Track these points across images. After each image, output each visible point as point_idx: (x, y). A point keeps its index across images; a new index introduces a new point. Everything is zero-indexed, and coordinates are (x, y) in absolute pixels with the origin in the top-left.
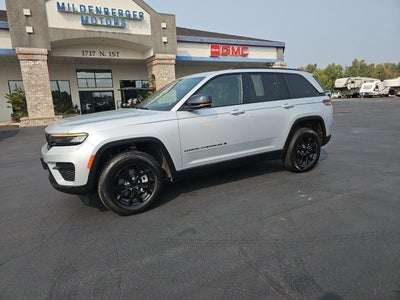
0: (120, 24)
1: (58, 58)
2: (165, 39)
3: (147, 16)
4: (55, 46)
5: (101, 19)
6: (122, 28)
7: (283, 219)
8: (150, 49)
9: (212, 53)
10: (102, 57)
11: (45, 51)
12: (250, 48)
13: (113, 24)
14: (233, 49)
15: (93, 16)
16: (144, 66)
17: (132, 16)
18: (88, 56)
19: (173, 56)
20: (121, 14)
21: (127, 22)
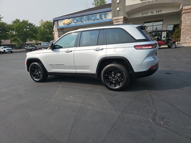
1: (132, 18)
10: (152, 14)
11: (122, 17)
18: (145, 15)
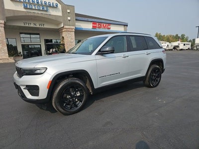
0: (45, 9)
1: (10, 26)
2: (69, 18)
3: (60, 6)
4: (8, 19)
5: (35, 6)
6: (46, 11)
7: (156, 114)
8: (61, 23)
9: (93, 26)
10: (35, 26)
11: (2, 22)
12: (111, 25)
13: (41, 9)
14: (103, 25)
15: (30, 4)
16: (58, 32)
17: (52, 5)
18: (27, 25)
19: (74, 27)
20: (46, 4)
21: (49, 8)
